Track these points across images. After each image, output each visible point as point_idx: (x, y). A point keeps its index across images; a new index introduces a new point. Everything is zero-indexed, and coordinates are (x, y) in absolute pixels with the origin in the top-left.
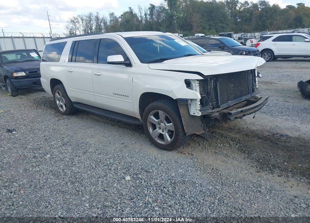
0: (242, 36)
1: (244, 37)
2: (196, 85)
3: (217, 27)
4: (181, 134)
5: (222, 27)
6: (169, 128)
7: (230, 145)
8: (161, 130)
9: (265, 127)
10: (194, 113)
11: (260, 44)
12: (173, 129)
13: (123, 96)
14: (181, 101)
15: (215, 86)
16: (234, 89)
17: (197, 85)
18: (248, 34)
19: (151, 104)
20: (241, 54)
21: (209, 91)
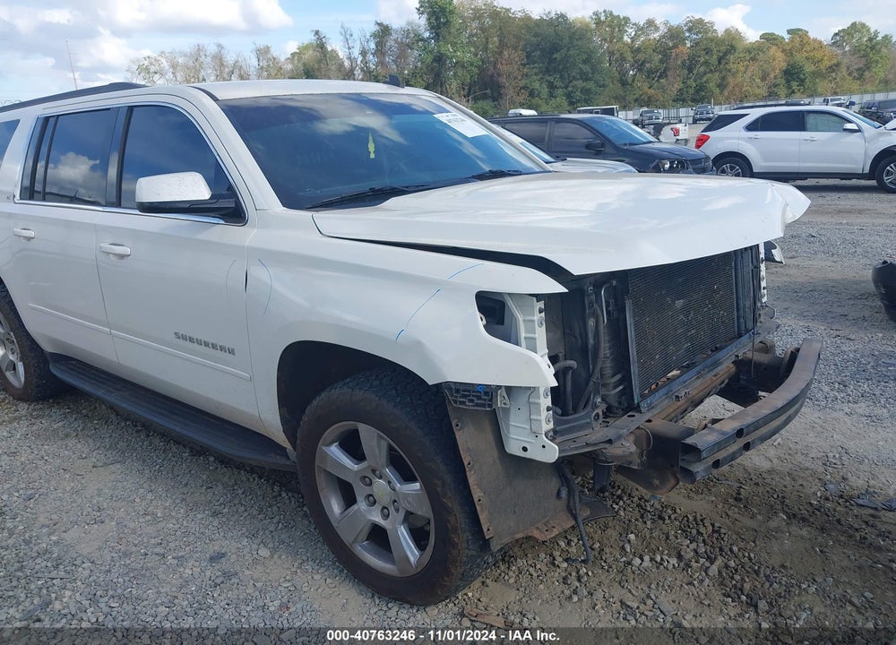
0: (645, 118)
1: (651, 118)
2: (531, 322)
3: (570, 89)
4: (463, 538)
5: (586, 91)
6: (409, 503)
7: (680, 557)
8: (377, 508)
9: (799, 458)
10: (525, 449)
11: (708, 137)
12: (424, 510)
13: (214, 346)
14: (464, 396)
15: (615, 315)
16: (687, 316)
17: (538, 317)
18: (660, 111)
19: (323, 395)
20: (658, 169)
21: (591, 341)
